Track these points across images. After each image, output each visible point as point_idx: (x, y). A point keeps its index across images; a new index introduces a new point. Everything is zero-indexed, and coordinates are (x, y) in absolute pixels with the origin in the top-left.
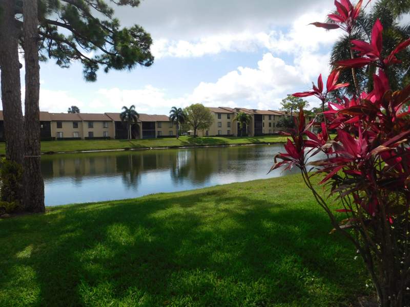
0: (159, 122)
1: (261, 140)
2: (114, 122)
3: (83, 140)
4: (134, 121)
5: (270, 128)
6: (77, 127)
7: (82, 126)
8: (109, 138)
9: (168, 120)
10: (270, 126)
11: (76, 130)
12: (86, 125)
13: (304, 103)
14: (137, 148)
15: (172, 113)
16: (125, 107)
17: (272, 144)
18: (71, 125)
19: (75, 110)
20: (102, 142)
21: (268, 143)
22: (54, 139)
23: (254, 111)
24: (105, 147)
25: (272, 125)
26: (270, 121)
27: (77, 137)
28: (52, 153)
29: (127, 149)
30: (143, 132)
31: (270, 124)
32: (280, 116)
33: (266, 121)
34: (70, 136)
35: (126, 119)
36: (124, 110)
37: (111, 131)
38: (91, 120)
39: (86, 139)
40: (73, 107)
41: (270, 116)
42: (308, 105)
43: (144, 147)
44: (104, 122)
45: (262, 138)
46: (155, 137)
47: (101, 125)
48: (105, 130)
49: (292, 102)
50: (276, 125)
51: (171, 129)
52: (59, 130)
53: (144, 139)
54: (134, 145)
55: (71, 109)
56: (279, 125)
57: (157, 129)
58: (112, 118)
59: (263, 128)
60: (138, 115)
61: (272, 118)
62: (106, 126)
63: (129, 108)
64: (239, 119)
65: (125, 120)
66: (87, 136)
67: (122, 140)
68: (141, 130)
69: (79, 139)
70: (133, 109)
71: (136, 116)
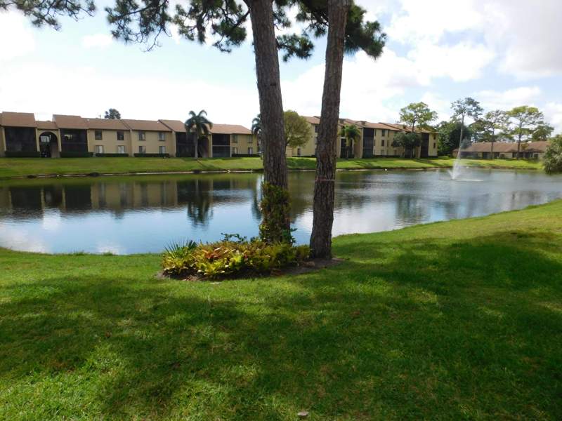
0: (235, 135)
1: (375, 164)
2: (174, 133)
3: (131, 157)
4: (203, 132)
5: (382, 148)
6: (123, 139)
7: (130, 137)
8: (167, 156)
9: (250, 133)
10: (383, 144)
11: (121, 142)
12: (135, 136)
13: (431, 113)
14: (210, 171)
15: (256, 122)
16: (192, 113)
17: (390, 169)
18: (115, 135)
19: (114, 114)
20: (159, 160)
21: (384, 168)
22: (91, 155)
23: (364, 123)
24: (166, 168)
25: (386, 143)
26: (383, 138)
27: (123, 152)
28: (96, 175)
29: (197, 172)
30: (213, 147)
31: (383, 142)
32: (396, 132)
33: (378, 138)
34: (114, 152)
35: (193, 129)
36: (191, 116)
37: (171, 146)
38: (143, 130)
39: (136, 155)
40: (110, 110)
41: (383, 130)
42: (437, 117)
43: (219, 170)
44: (160, 132)
45: (375, 161)
46: (229, 156)
47: (156, 136)
48: (162, 144)
49: (415, 112)
50: (390, 144)
51: (250, 146)
52: (98, 142)
53: (215, 157)
54: (205, 166)
55: (109, 113)
56: (395, 144)
57: (232, 145)
58: (171, 127)
59: (374, 148)
60: (210, 124)
61: (386, 133)
62: (163, 139)
63: (197, 114)
64: (346, 134)
65: (191, 131)
66: (137, 152)
67: (185, 158)
68: (211, 145)
69: (126, 155)
70: (203, 115)
71: (207, 125)
